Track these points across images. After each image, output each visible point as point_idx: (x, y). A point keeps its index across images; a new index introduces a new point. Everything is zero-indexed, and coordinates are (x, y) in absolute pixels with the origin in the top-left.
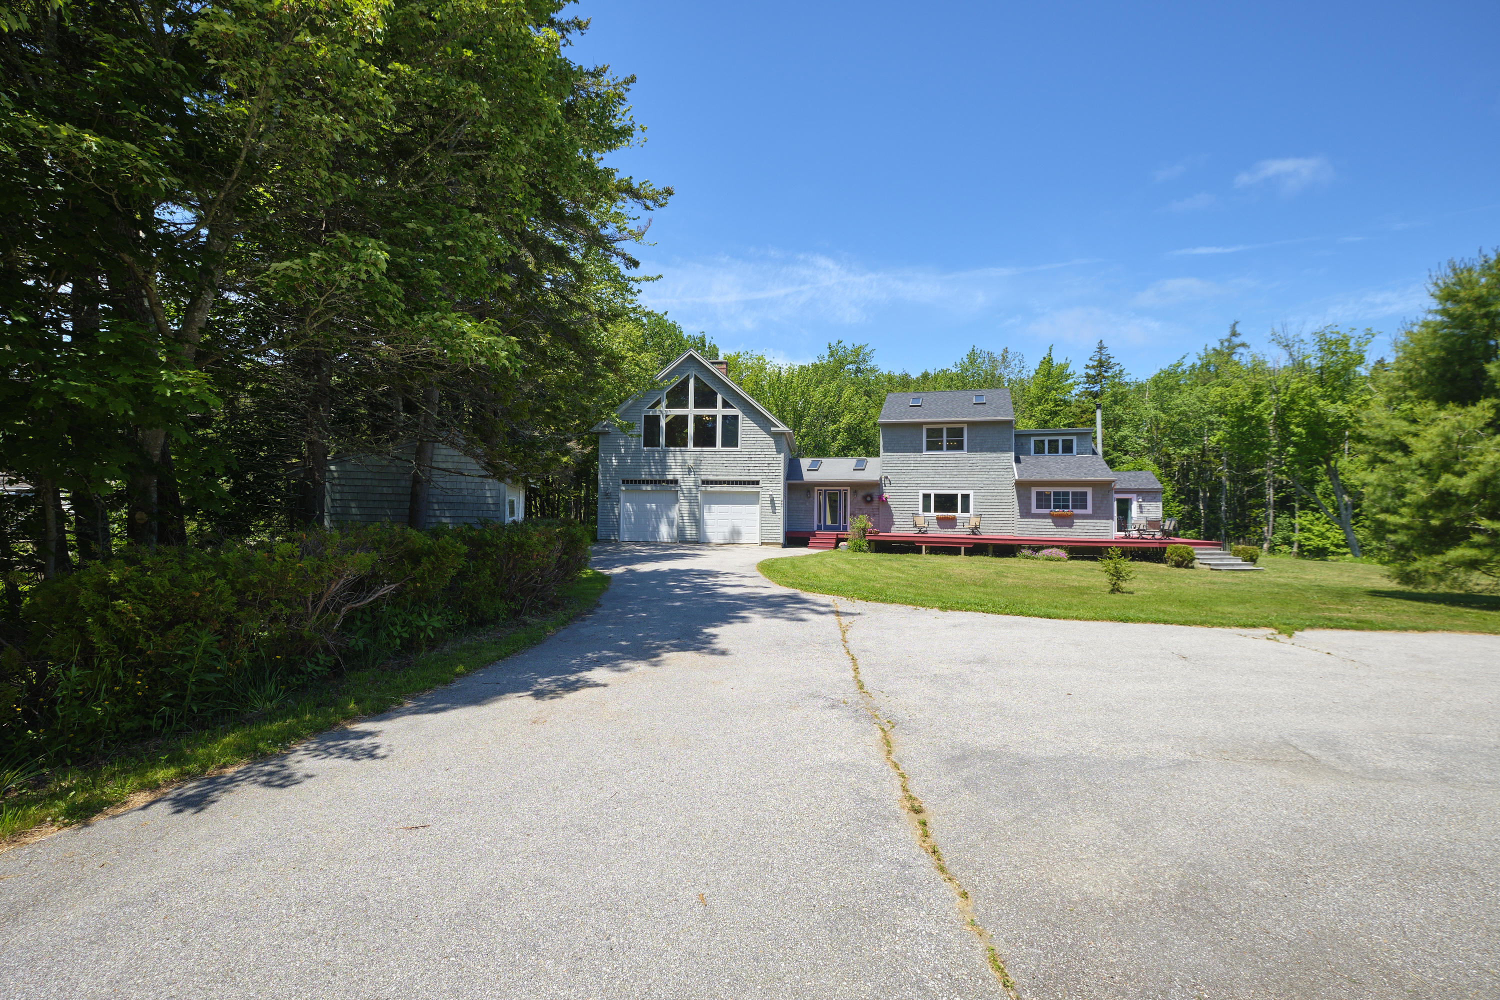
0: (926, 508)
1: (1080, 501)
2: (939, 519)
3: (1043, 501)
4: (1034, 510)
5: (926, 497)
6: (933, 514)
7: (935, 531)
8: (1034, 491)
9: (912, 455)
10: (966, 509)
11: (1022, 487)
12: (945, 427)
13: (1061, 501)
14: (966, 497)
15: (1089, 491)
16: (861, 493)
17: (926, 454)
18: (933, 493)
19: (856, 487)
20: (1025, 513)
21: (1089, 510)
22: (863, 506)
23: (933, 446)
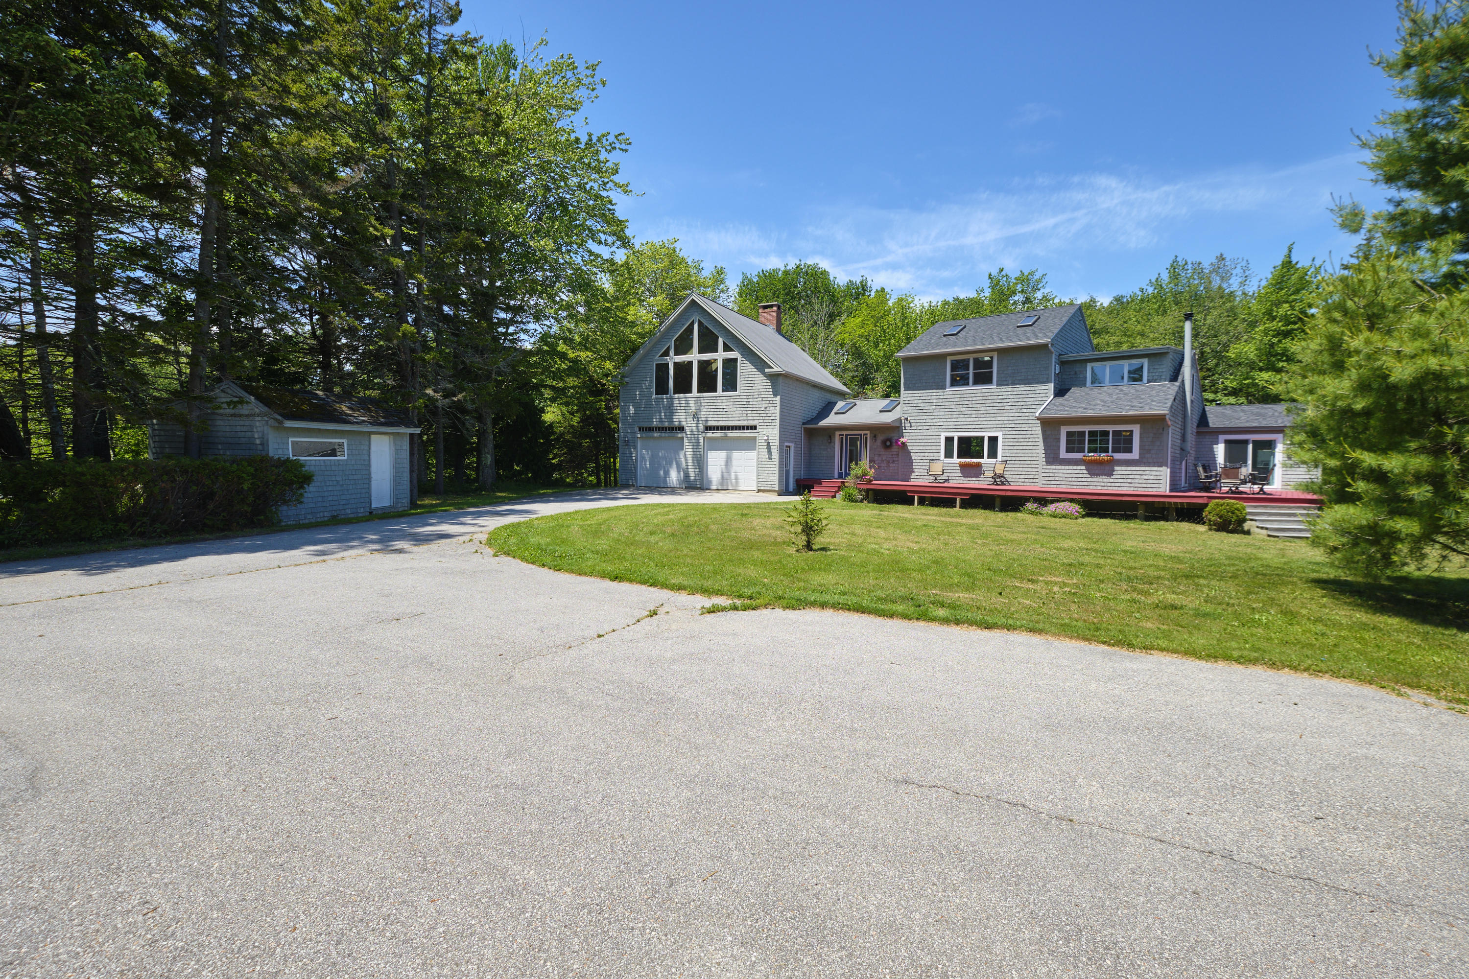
0: (949, 454)
1: (1124, 443)
2: (963, 466)
3: (1075, 442)
4: (1063, 454)
5: (949, 440)
6: (955, 460)
7: (959, 481)
8: (1064, 430)
9: (934, 393)
10: (993, 454)
11: (1049, 425)
12: (971, 358)
13: (1098, 441)
14: (993, 440)
15: (1136, 429)
16: (880, 438)
17: (950, 390)
18: (956, 435)
19: (876, 430)
20: (1052, 458)
21: (1135, 454)
22: (883, 452)
23: (959, 380)
